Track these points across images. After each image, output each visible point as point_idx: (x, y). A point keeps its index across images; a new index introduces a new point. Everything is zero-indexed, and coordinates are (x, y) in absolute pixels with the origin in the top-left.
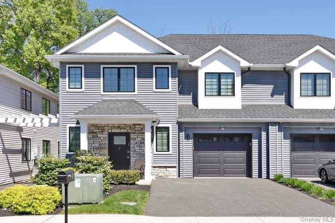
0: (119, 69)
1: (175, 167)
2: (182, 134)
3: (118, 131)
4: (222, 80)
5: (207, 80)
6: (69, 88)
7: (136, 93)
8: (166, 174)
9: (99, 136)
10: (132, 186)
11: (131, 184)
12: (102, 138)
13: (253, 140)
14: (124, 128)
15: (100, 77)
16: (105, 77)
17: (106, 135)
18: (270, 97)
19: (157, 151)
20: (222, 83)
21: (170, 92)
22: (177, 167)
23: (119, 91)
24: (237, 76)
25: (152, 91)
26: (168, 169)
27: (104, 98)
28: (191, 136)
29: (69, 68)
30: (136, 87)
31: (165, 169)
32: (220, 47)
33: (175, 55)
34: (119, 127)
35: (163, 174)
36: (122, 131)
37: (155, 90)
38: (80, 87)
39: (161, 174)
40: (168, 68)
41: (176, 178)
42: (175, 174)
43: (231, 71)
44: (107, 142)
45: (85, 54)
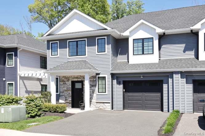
0: (77, 41)
1: (109, 103)
2: (115, 81)
3: (76, 80)
4: (145, 43)
5: (134, 44)
6: (52, 55)
7: (86, 56)
8: (104, 107)
9: (66, 83)
10: (62, 114)
11: (60, 112)
12: (68, 84)
13: (164, 85)
14: (80, 78)
15: (67, 48)
16: (70, 47)
17: (70, 83)
18: (183, 53)
19: (98, 92)
20: (144, 46)
21: (106, 54)
22: (111, 103)
23: (77, 55)
24: (155, 40)
25: (95, 54)
26: (105, 104)
27: (69, 60)
28: (122, 82)
29: (51, 43)
30: (86, 52)
31: (103, 104)
32: (142, 21)
33: (107, 29)
34: (77, 78)
35: (102, 107)
36: (79, 80)
37: (97, 53)
38: (57, 54)
39: (101, 107)
40: (105, 38)
41: (110, 110)
42: (109, 108)
43: (151, 37)
44: (71, 87)
45: (59, 34)
